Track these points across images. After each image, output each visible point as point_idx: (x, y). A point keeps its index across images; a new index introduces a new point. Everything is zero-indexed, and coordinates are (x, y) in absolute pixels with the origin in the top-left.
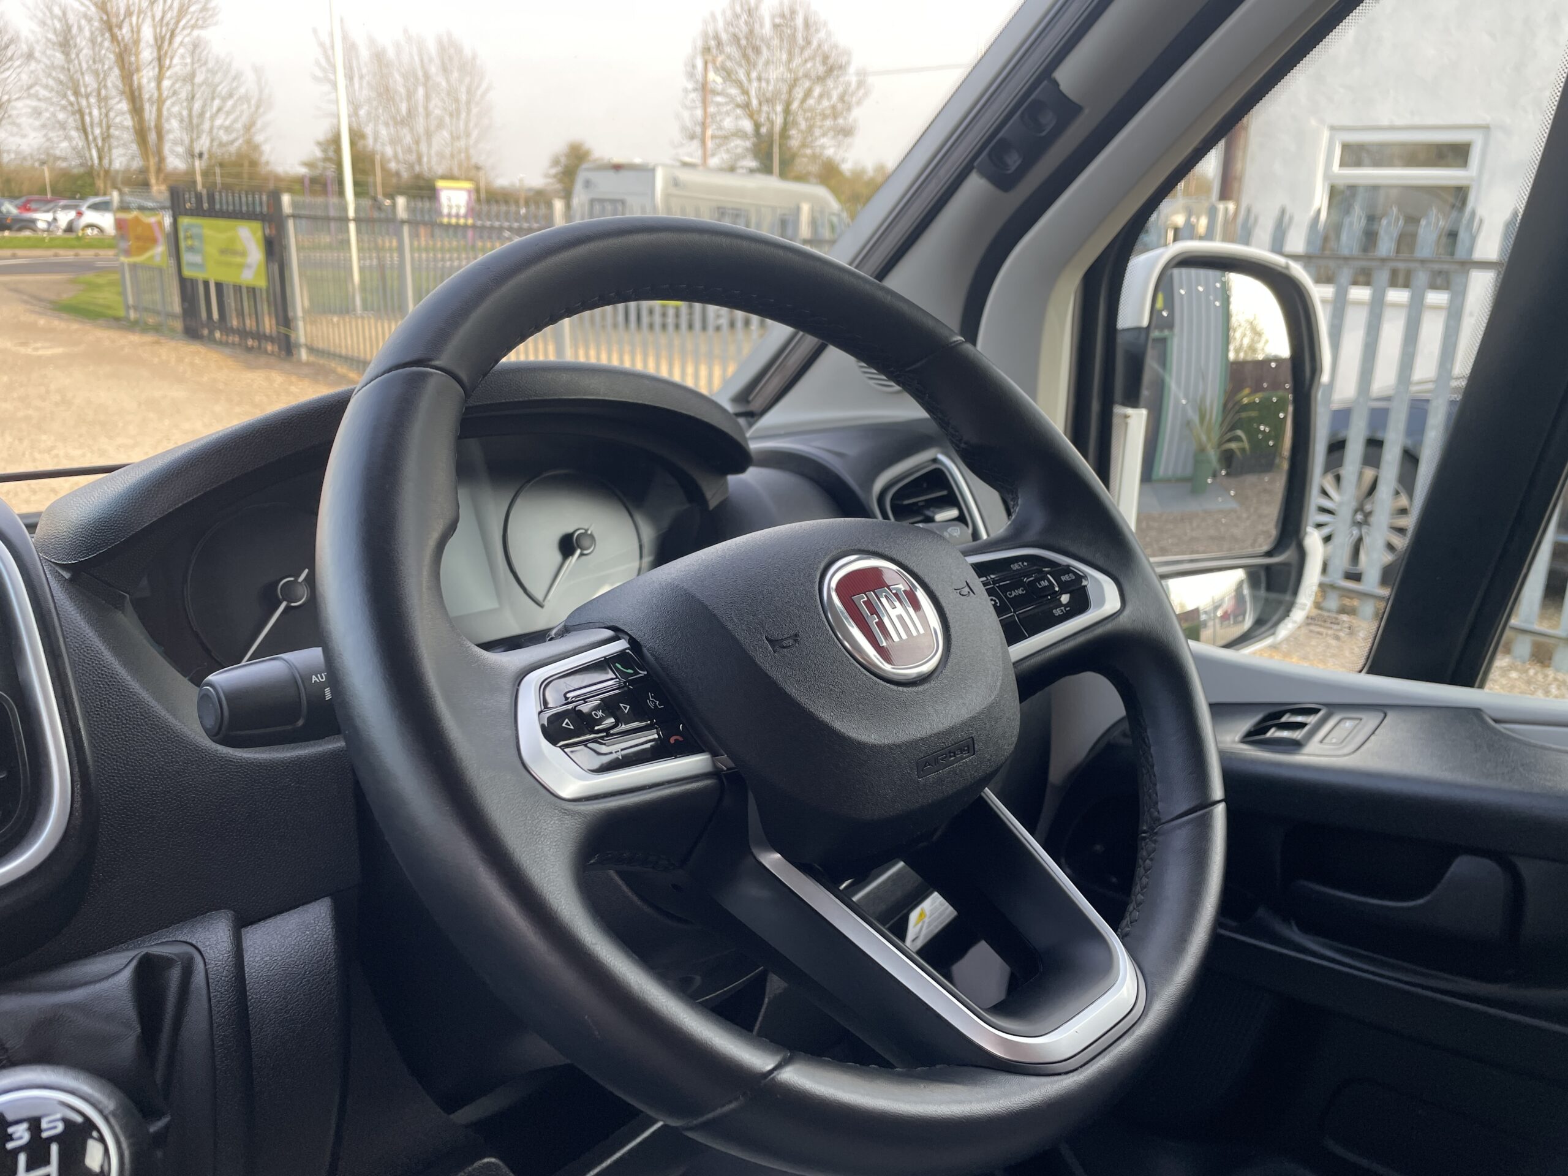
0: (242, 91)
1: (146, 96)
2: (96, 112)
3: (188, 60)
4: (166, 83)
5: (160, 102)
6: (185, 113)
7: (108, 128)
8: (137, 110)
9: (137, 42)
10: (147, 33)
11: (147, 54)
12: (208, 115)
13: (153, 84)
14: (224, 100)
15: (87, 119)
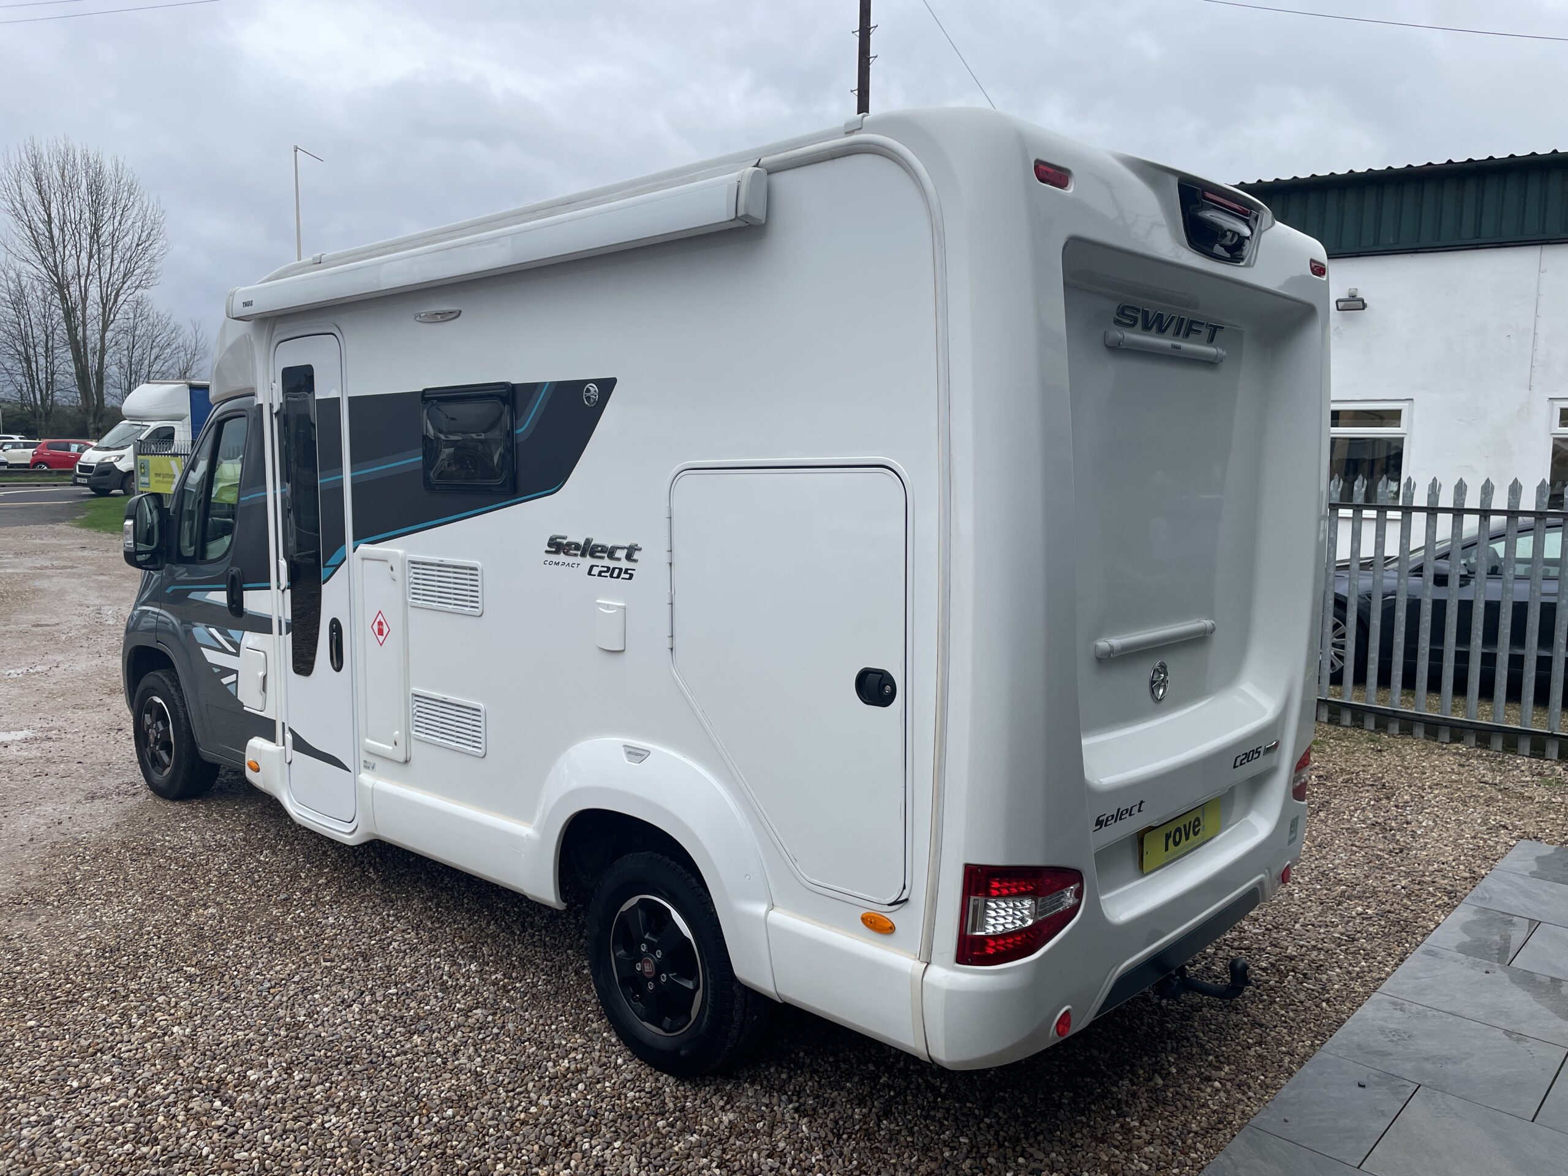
0: (180, 341)
1: (89, 347)
2: (42, 361)
3: (132, 315)
4: (109, 335)
5: (103, 351)
6: (125, 360)
7: (53, 374)
8: (79, 357)
9: (84, 300)
10: (94, 293)
11: (94, 310)
12: (147, 362)
13: (98, 336)
14: (162, 349)
15: (34, 366)
